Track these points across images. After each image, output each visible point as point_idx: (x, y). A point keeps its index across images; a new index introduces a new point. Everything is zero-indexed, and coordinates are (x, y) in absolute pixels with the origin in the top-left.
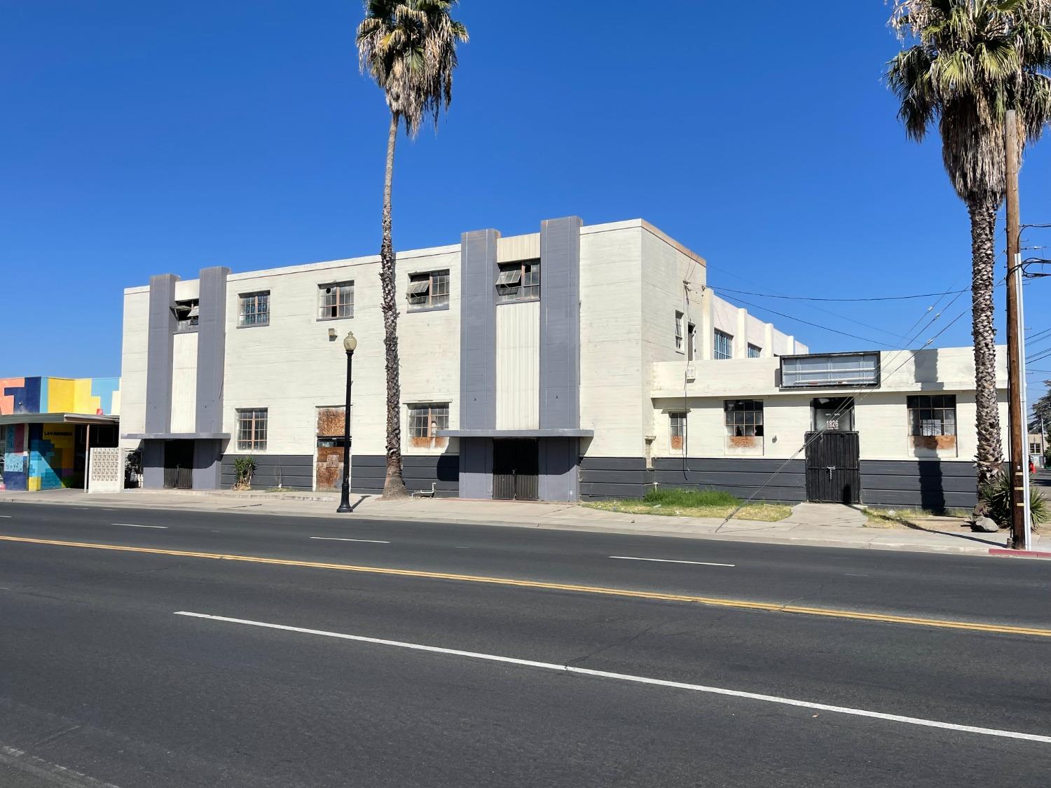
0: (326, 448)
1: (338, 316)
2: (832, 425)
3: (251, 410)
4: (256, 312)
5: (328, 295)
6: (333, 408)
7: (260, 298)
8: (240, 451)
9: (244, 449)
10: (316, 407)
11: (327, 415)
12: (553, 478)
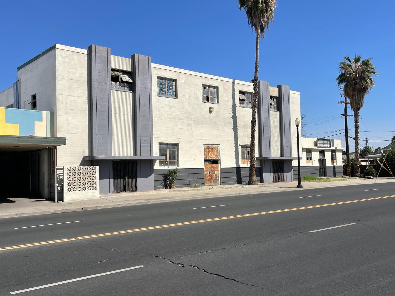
0: (208, 165)
1: (210, 102)
3: (167, 144)
4: (166, 89)
5: (204, 90)
6: (211, 146)
7: (168, 81)
8: (160, 167)
9: (163, 166)
10: (204, 144)
11: (209, 148)
12: (288, 174)
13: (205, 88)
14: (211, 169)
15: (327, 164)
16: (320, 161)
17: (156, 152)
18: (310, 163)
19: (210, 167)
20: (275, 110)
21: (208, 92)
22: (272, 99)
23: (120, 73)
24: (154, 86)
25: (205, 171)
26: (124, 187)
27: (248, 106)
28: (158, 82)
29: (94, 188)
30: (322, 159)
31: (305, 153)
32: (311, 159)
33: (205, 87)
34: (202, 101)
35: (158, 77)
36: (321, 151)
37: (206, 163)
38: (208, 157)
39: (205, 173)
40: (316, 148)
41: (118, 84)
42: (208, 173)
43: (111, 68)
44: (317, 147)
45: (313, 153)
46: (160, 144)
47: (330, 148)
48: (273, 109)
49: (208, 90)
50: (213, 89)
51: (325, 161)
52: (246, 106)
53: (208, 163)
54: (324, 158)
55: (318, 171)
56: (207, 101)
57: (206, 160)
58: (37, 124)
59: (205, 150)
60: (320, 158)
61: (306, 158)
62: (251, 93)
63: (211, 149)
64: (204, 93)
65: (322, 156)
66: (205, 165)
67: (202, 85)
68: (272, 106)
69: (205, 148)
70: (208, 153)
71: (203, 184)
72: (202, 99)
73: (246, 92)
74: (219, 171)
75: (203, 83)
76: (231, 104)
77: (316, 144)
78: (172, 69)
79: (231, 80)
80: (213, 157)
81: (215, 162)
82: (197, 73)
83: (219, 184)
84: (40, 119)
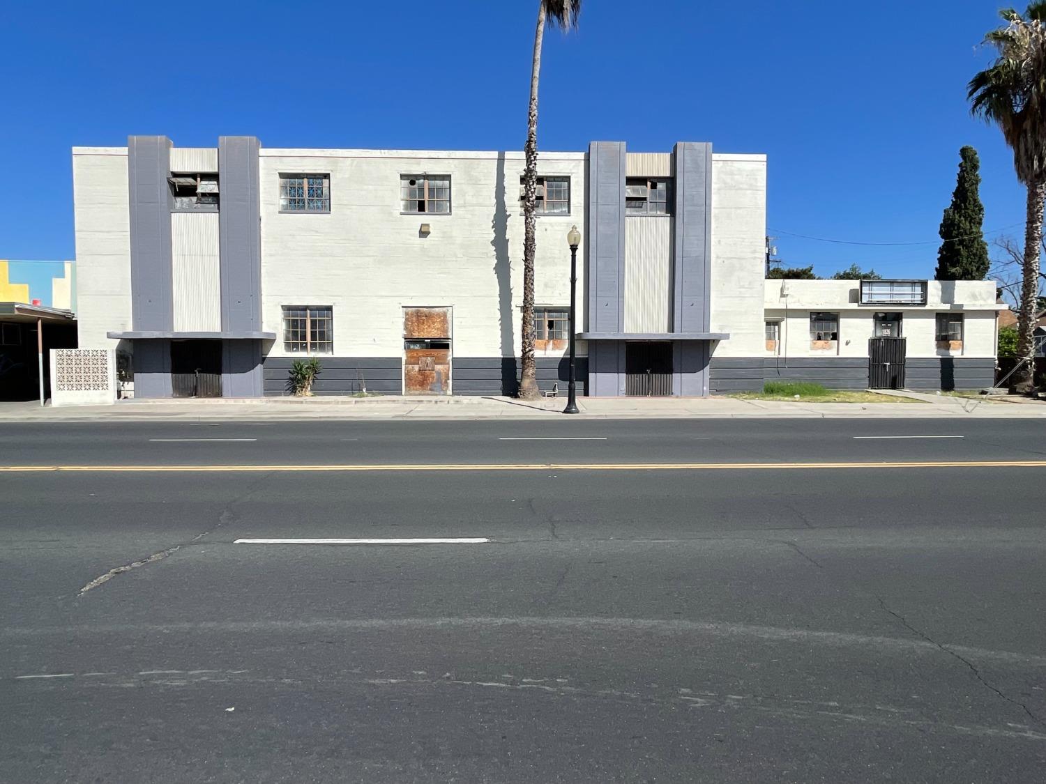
0: (417, 350)
1: (427, 211)
2: (887, 332)
3: (305, 308)
4: (306, 196)
5: (412, 187)
6: (425, 309)
7: (311, 180)
8: (290, 353)
9: (295, 351)
10: (403, 307)
11: (417, 316)
12: (687, 377)
13: (412, 183)
14: (424, 359)
15: (910, 353)
16: (874, 343)
17: (273, 323)
18: (831, 348)
19: (423, 356)
20: (659, 213)
21: (421, 190)
22: (649, 184)
23: (199, 179)
24: (270, 195)
25: (406, 364)
26: (196, 388)
27: (555, 211)
28: (285, 184)
29: (104, 386)
30: (887, 339)
31: (806, 322)
32: (835, 337)
33: (412, 179)
34: (403, 211)
35: (282, 176)
36: (884, 315)
37: (412, 347)
38: (416, 335)
39: (406, 368)
40: (854, 306)
41: (194, 199)
42: (416, 368)
43: (172, 173)
44: (859, 306)
45: (842, 321)
46: (288, 309)
47: (927, 307)
48: (651, 210)
49: (423, 185)
50: (439, 183)
51: (900, 344)
52: (546, 212)
53: (417, 347)
54: (898, 336)
55: (865, 373)
56: (419, 210)
57: (410, 341)
58: (57, 282)
59: (407, 320)
60: (879, 334)
61: (811, 337)
62: (568, 179)
63: (426, 316)
64: (411, 194)
65: (889, 331)
66: (407, 352)
67: (403, 177)
68: (648, 204)
69: (407, 314)
70: (418, 326)
71: (397, 391)
72: (402, 207)
73: (547, 177)
74: (449, 364)
75: (403, 173)
76: (493, 211)
77: (856, 296)
78: (317, 152)
79: (495, 154)
80: (432, 332)
81: (441, 345)
82: (386, 151)
83: (450, 392)
84: (61, 275)
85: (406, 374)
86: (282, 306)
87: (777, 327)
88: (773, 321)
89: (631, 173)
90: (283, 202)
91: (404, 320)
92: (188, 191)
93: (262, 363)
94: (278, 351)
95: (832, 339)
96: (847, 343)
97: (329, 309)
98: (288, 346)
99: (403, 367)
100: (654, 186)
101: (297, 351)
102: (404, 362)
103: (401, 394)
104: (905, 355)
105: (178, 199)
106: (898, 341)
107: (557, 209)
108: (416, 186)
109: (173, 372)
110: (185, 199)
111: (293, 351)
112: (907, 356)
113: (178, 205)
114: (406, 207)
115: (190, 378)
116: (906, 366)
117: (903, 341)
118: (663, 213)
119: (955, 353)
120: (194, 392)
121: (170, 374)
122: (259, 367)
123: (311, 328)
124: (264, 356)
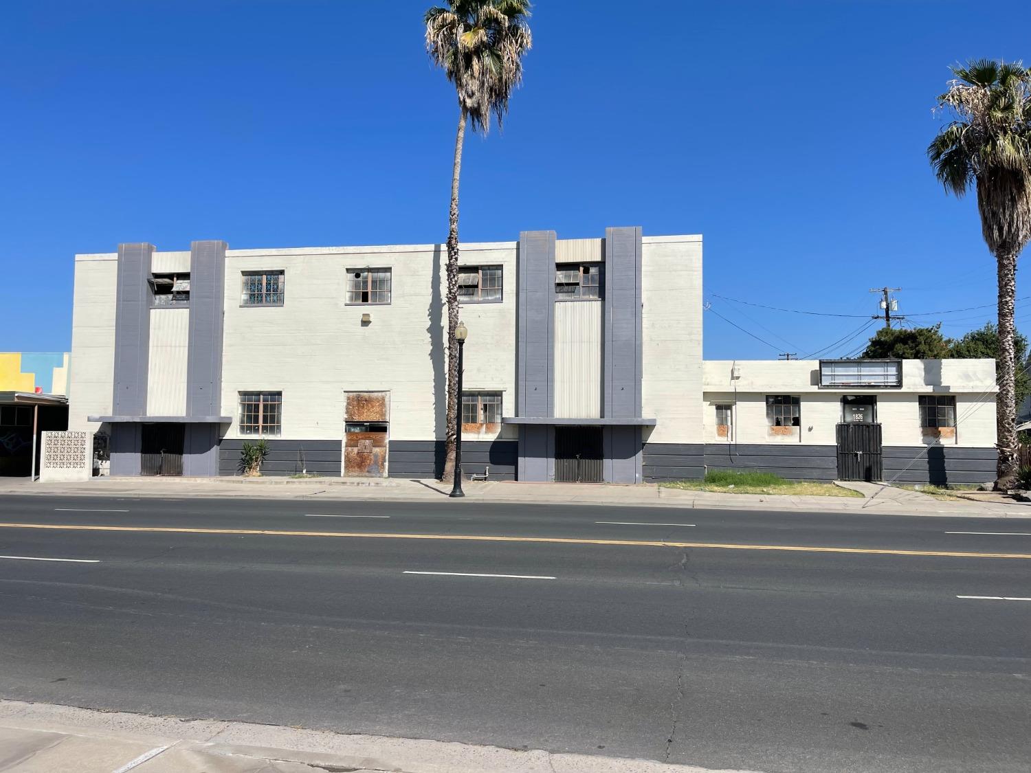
0: (357, 433)
1: (369, 302)
2: (858, 417)
3: (258, 394)
4: (264, 291)
5: (357, 279)
6: (366, 394)
7: (269, 277)
8: (244, 435)
9: (249, 433)
10: (344, 392)
11: (358, 400)
12: (618, 463)
13: (358, 276)
14: (363, 441)
15: (888, 440)
16: (842, 429)
17: (230, 408)
18: (791, 434)
19: (362, 439)
20: (591, 297)
21: (365, 283)
22: (581, 269)
23: (175, 279)
24: (234, 290)
25: (346, 446)
26: (160, 467)
27: (490, 298)
28: (247, 280)
29: (82, 465)
30: (858, 425)
31: (762, 406)
32: (797, 422)
33: (357, 273)
34: (348, 302)
35: (244, 273)
36: (854, 398)
37: (352, 430)
38: (356, 419)
39: (346, 450)
41: (170, 296)
42: (356, 450)
43: (153, 274)
45: (804, 406)
46: (245, 394)
47: (903, 390)
48: (584, 294)
49: (367, 278)
50: (381, 275)
51: (875, 431)
52: (481, 299)
53: (357, 430)
54: (873, 421)
55: (832, 462)
56: (363, 301)
57: (350, 424)
58: (56, 371)
59: (348, 404)
60: (849, 419)
61: (769, 422)
62: (500, 267)
63: (366, 401)
64: (357, 285)
65: (861, 416)
66: (347, 435)
67: (348, 270)
68: (580, 289)
69: (348, 398)
70: (358, 410)
71: (337, 473)
72: (348, 298)
73: (482, 266)
74: (385, 446)
75: (349, 267)
76: (429, 299)
78: (274, 251)
79: (432, 247)
80: (370, 416)
81: (380, 428)
82: (334, 248)
83: (386, 474)
84: (60, 365)
85: (346, 457)
86: (239, 392)
87: (729, 412)
88: (724, 404)
89: (561, 259)
90: (244, 297)
91: (345, 404)
92: (164, 289)
93: (219, 444)
94: (233, 433)
95: (794, 425)
96: (810, 429)
97: (279, 394)
98: (243, 429)
99: (343, 449)
100: (586, 271)
101: (251, 433)
102: (343, 444)
103: (340, 476)
104: (881, 443)
105: (157, 297)
106: (871, 428)
107: (491, 296)
108: (360, 279)
109: (143, 452)
110: (163, 297)
111: (247, 433)
112: (884, 444)
113: (157, 302)
114: (351, 299)
115: (157, 458)
116: (882, 456)
117: (879, 426)
118: (596, 297)
119: (946, 442)
120: (158, 471)
121: (139, 454)
122: (215, 449)
123: (264, 412)
124: (221, 438)
